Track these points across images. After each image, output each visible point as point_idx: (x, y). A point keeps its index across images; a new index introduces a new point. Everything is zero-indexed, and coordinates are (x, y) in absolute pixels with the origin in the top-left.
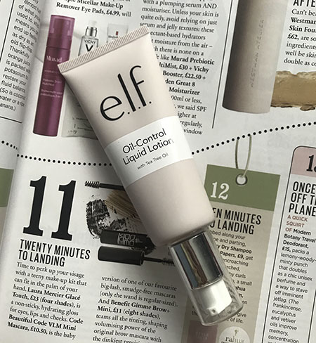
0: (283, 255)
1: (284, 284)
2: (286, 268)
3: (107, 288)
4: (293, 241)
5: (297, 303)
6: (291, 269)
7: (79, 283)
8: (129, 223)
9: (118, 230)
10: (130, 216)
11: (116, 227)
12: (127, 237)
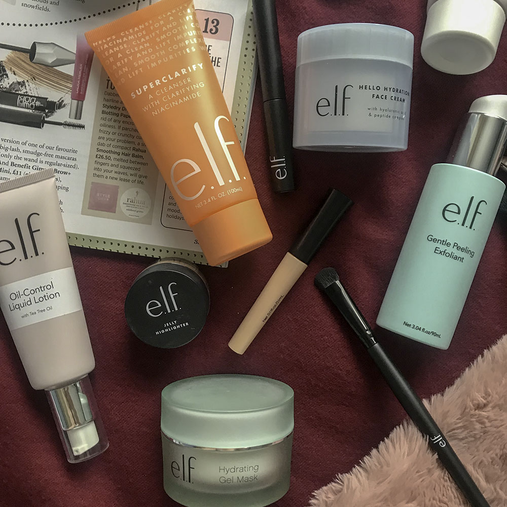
3: (6, 150)
8: (29, 85)
9: (17, 92)
10: (30, 78)
11: (15, 89)
12: (27, 99)
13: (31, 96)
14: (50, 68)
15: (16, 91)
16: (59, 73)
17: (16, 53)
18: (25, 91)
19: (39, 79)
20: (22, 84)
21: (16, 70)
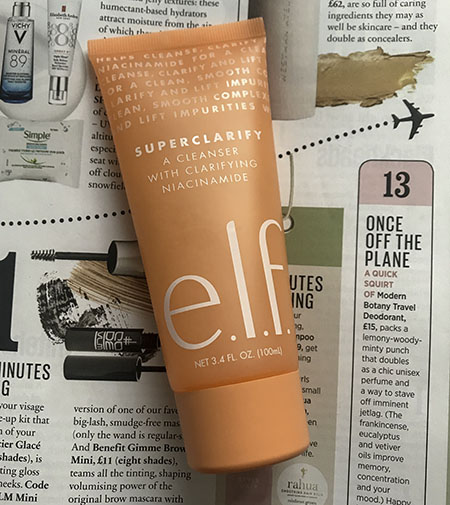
0: (366, 338)
1: (374, 386)
2: (373, 360)
3: (84, 425)
4: (378, 312)
5: (399, 416)
6: (383, 360)
7: (37, 420)
8: (110, 313)
9: (93, 327)
10: (111, 301)
11: (90, 323)
12: (110, 336)
13: (116, 330)
15: (91, 325)
17: (86, 264)
18: (105, 322)
19: (125, 300)
20: (99, 312)
21: (87, 291)
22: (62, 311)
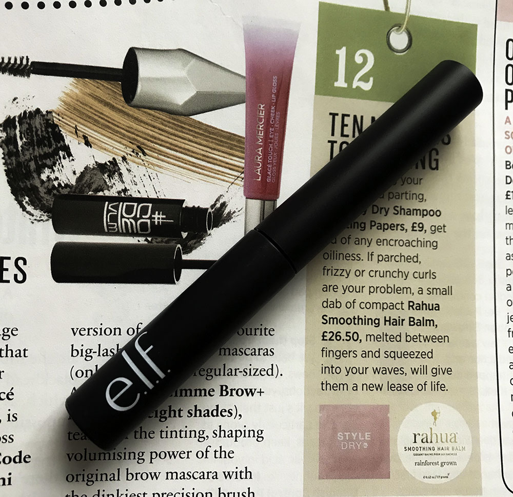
8: (129, 171)
9: (101, 194)
10: (129, 151)
11: (94, 187)
12: (129, 210)
13: (139, 200)
14: (182, 118)
15: (97, 190)
16: (206, 131)
17: (85, 85)
18: (120, 187)
19: (153, 150)
20: (111, 169)
21: (88, 132)
22: (45, 166)
